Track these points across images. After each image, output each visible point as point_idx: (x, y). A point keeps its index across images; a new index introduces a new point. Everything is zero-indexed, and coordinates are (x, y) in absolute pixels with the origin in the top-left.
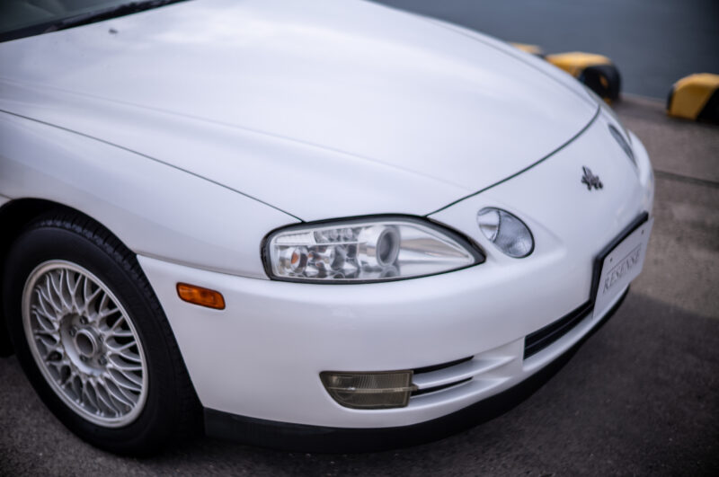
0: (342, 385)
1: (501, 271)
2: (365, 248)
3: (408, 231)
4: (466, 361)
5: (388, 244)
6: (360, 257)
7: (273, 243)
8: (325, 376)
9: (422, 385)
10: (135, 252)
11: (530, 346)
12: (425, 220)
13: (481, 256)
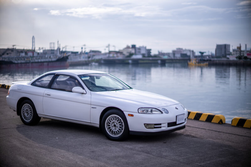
0: (146, 125)
1: (164, 115)
2: (149, 111)
3: (154, 110)
4: (160, 124)
5: (151, 111)
6: (148, 112)
7: (139, 110)
8: (144, 124)
9: (155, 126)
12: (156, 109)
13: (162, 113)
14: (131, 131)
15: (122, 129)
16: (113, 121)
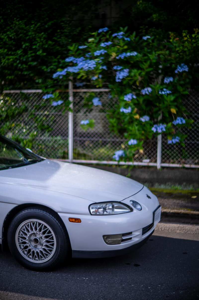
0: (106, 237)
8: (104, 236)
9: (124, 238)
10: (57, 212)
11: (143, 232)
13: (131, 210)
14: (75, 251)
15: (53, 245)
16: (31, 232)
